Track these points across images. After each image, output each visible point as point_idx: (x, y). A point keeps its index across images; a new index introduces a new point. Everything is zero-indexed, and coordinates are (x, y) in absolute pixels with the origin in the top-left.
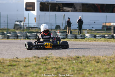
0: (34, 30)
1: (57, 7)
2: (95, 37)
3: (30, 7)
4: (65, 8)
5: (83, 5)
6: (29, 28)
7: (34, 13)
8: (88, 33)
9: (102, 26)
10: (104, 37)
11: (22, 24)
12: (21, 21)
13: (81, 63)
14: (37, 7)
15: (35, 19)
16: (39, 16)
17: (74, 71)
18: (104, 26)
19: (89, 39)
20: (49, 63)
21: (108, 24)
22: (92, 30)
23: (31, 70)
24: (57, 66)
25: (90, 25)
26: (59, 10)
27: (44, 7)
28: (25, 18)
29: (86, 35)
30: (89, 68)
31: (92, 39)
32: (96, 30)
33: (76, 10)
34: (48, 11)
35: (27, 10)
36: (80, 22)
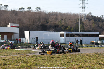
0: (63, 44)
1: (73, 36)
2: (87, 46)
3: (62, 35)
4: (76, 36)
5: (83, 34)
6: (62, 44)
7: (64, 38)
8: (85, 45)
9: (90, 43)
10: (91, 47)
11: (59, 42)
12: (58, 41)
13: (81, 56)
14: (65, 35)
15: (64, 40)
16: (65, 39)
17: (77, 59)
18: (91, 42)
19: (85, 47)
20: (68, 56)
21: (92, 42)
22: (86, 44)
23: (60, 59)
24: (71, 58)
25: (85, 42)
26: (73, 37)
27: (67, 35)
28: (60, 40)
29: (84, 46)
30: (83, 58)
31: (86, 47)
32: (88, 44)
33: (80, 37)
34: (69, 37)
35: (60, 37)
36: (81, 41)
